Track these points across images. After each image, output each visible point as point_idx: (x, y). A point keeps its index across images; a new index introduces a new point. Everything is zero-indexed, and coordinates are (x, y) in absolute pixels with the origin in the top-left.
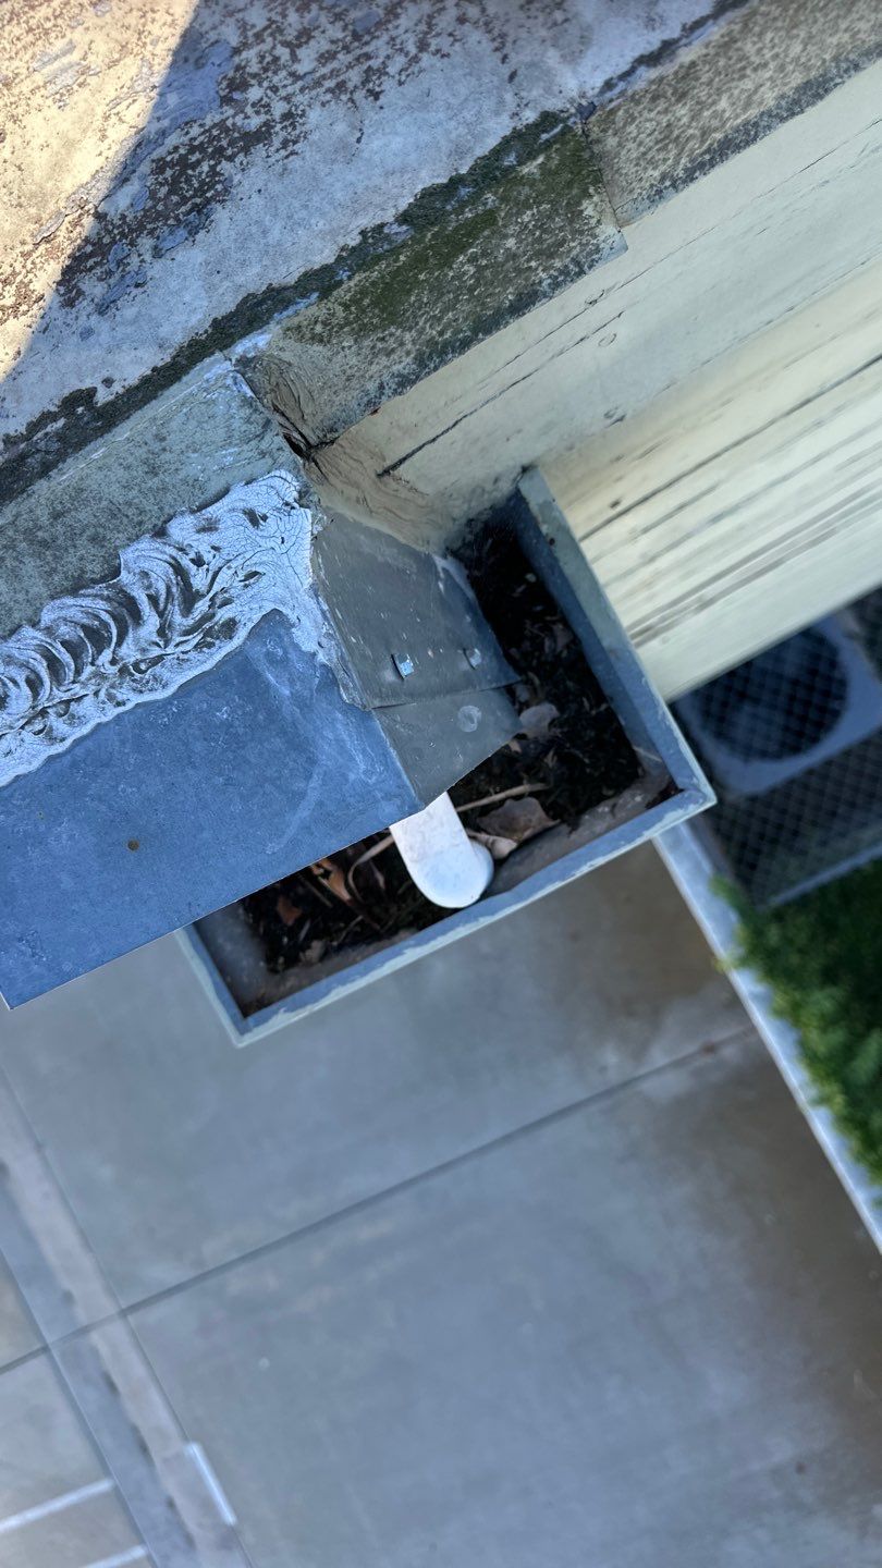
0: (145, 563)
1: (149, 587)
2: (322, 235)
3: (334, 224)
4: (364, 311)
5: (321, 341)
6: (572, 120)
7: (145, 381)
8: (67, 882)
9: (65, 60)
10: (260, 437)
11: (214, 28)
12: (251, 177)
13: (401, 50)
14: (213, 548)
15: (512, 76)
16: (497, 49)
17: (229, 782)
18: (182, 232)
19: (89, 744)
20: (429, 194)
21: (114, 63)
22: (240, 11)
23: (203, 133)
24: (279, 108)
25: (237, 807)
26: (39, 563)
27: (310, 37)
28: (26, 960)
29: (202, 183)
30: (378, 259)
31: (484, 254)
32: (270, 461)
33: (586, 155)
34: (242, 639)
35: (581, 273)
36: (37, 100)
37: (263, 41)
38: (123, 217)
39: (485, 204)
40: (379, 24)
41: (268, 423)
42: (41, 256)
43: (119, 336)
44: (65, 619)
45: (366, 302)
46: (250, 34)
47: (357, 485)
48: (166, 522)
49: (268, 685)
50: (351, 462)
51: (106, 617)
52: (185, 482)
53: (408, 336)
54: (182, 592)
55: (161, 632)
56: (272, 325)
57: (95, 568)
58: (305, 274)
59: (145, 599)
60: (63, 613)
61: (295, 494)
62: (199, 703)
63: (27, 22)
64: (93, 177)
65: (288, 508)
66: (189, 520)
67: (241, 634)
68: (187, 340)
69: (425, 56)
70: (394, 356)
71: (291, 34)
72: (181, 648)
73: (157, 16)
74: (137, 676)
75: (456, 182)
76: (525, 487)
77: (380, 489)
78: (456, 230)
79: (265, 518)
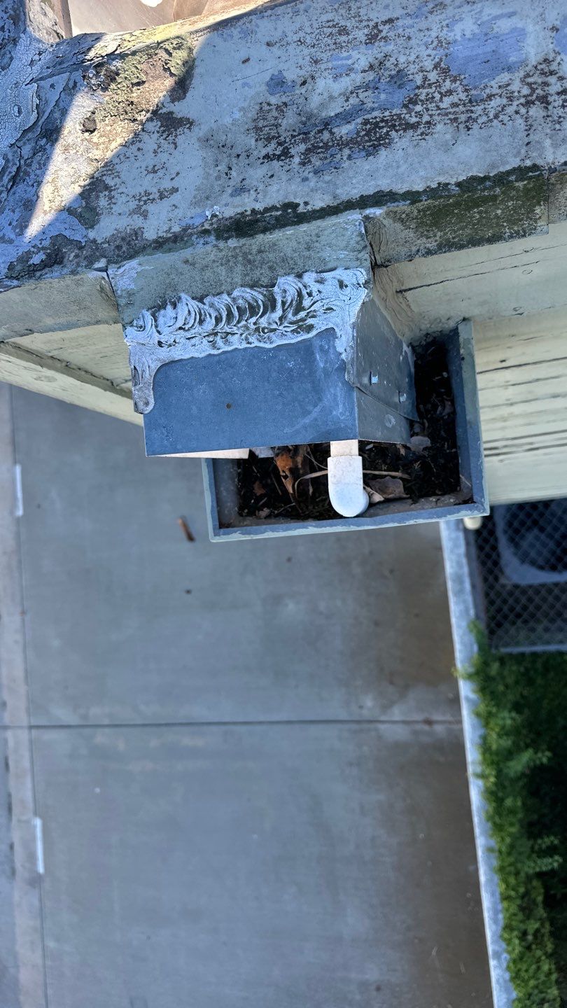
0: (287, 286)
1: (284, 297)
2: (422, 178)
3: (429, 175)
4: (425, 216)
5: (402, 221)
6: (545, 172)
7: (322, 209)
8: (194, 410)
9: (344, 62)
10: (360, 251)
11: (413, 74)
12: (402, 142)
13: (487, 114)
14: (318, 291)
15: (528, 144)
16: (526, 130)
17: (281, 395)
18: (364, 153)
19: (228, 355)
20: (473, 178)
21: (364, 71)
22: (427, 71)
23: (390, 116)
24: (426, 118)
25: (279, 407)
26: (243, 269)
27: (451, 94)
28: (163, 437)
29: (381, 136)
30: (441, 197)
31: (486, 212)
32: (359, 263)
33: (545, 188)
34: (313, 335)
35: (524, 236)
36: (326, 74)
37: (431, 88)
38: (341, 137)
39: (495, 192)
40: (482, 100)
41: (366, 246)
42: (299, 139)
43: (319, 186)
44: (243, 297)
45: (428, 212)
46: (427, 83)
47: (385, 292)
48: (303, 272)
49: (315, 359)
50: (388, 280)
51: (260, 303)
52: (319, 258)
53: (439, 234)
54: (297, 305)
55: (281, 319)
56: (385, 208)
57: (265, 281)
58: (408, 191)
59: (280, 302)
60: (243, 294)
61: (364, 281)
62: (282, 356)
63: (335, 40)
64: (336, 115)
65: (358, 286)
66: (314, 275)
67: (314, 333)
68: (347, 199)
69: (495, 121)
70: (430, 240)
71: (443, 90)
72: (286, 329)
73: (391, 59)
74: (262, 334)
75: (486, 178)
76: (461, 328)
77: (394, 298)
78: (478, 197)
79: (346, 286)
